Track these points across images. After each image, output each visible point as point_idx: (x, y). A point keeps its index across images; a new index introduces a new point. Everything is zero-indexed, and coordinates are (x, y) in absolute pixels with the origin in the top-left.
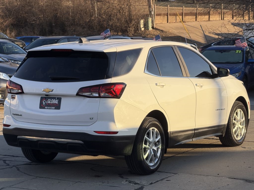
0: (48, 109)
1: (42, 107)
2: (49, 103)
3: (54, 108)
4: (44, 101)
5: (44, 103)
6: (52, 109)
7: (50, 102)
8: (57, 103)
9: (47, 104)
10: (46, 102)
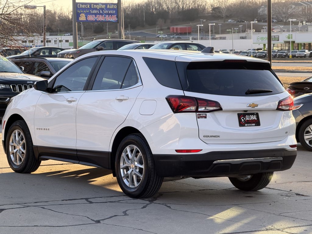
0: (248, 126)
1: (241, 124)
2: (248, 120)
3: (254, 125)
4: (242, 118)
5: (243, 120)
6: (253, 126)
7: (249, 118)
8: (256, 119)
9: (247, 121)
10: (245, 119)
